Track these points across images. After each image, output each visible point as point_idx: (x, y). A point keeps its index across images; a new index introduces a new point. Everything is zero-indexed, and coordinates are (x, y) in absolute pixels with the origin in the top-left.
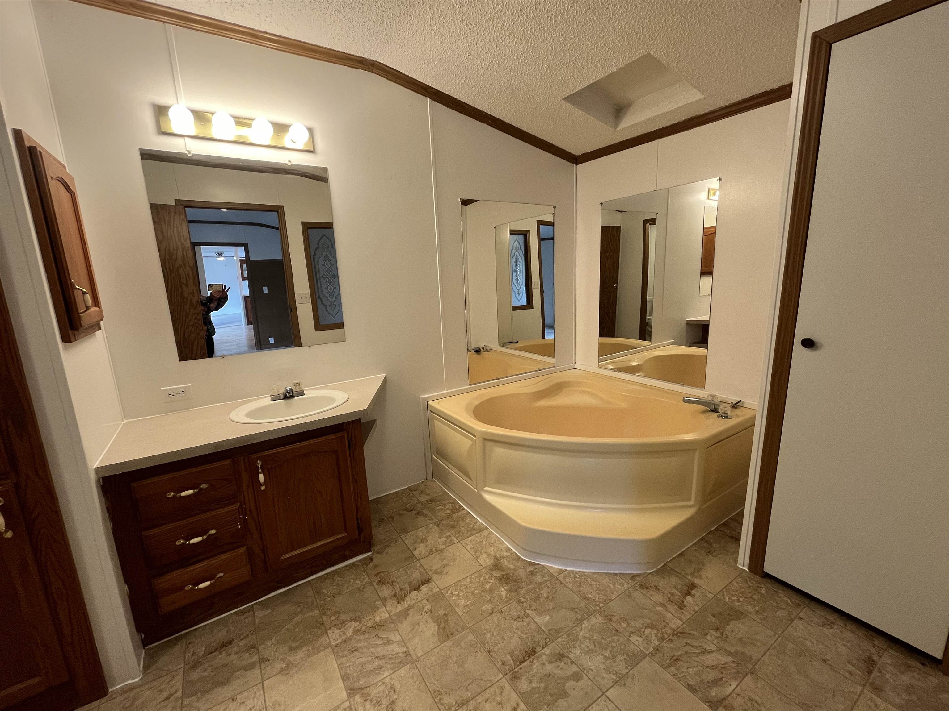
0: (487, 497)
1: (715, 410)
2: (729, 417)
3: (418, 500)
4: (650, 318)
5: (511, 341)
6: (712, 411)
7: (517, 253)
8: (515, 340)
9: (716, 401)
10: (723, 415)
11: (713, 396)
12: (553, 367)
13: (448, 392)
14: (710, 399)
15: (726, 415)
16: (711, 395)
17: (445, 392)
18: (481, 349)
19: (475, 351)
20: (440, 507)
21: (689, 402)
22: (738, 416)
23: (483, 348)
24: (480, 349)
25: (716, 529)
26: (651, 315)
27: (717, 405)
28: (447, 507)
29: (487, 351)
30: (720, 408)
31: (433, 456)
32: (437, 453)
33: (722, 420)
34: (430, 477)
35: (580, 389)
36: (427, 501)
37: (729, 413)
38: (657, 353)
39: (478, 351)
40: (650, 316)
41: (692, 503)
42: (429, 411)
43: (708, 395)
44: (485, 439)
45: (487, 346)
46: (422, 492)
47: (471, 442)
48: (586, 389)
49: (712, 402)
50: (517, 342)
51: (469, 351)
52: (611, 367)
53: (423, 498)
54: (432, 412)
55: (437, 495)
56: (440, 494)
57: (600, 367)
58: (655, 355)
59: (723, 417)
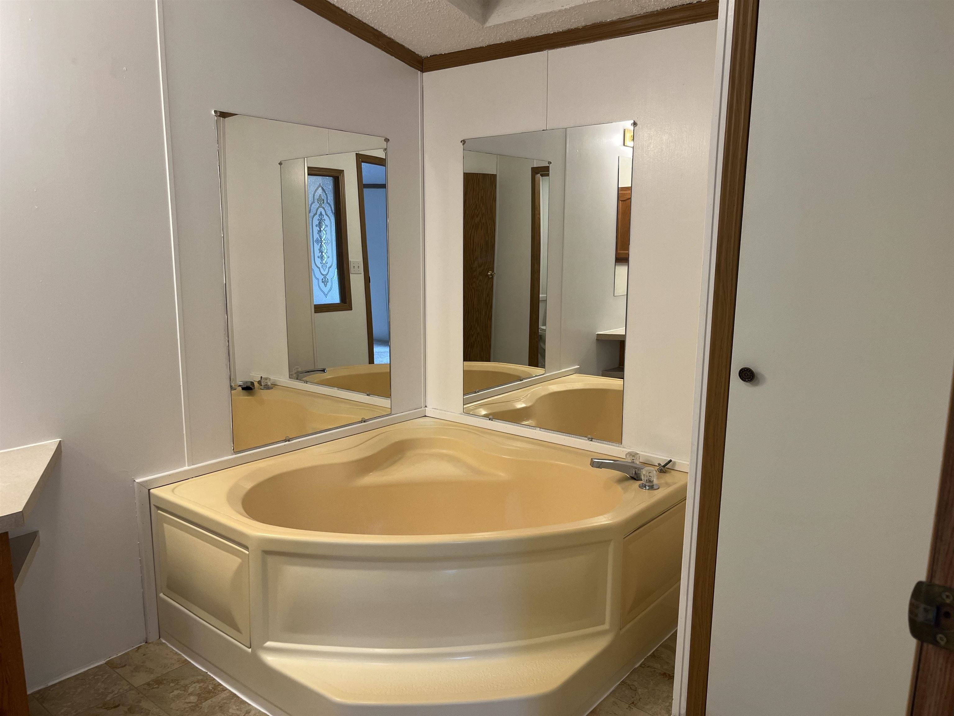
0: (271, 660)
1: (636, 477)
2: (655, 487)
3: (129, 684)
4: (544, 328)
5: (312, 368)
6: (633, 478)
7: (321, 209)
8: (320, 367)
9: (638, 463)
10: (647, 484)
11: (633, 455)
12: (387, 415)
13: (192, 469)
14: (629, 460)
15: (651, 484)
16: (630, 454)
17: (186, 468)
18: (256, 384)
19: (243, 389)
20: (176, 692)
21: (600, 465)
22: (668, 485)
23: (260, 382)
24: (252, 383)
25: (641, 665)
26: (545, 324)
27: (639, 469)
28: (191, 690)
29: (267, 387)
30: (644, 472)
31: (161, 595)
32: (169, 587)
33: (646, 492)
34: (153, 636)
35: (434, 451)
36: (148, 684)
37: (655, 481)
38: (555, 387)
39: (248, 388)
40: (543, 326)
41: (606, 626)
42: (152, 507)
43: (626, 454)
44: (267, 553)
45: (266, 379)
46: (137, 669)
47: (239, 560)
48: (444, 451)
49: (632, 465)
50: (323, 371)
51: (232, 388)
52: (483, 412)
53: (140, 679)
54: (158, 508)
55: (169, 670)
56: (176, 666)
57: (467, 412)
58: (551, 391)
59: (647, 488)
